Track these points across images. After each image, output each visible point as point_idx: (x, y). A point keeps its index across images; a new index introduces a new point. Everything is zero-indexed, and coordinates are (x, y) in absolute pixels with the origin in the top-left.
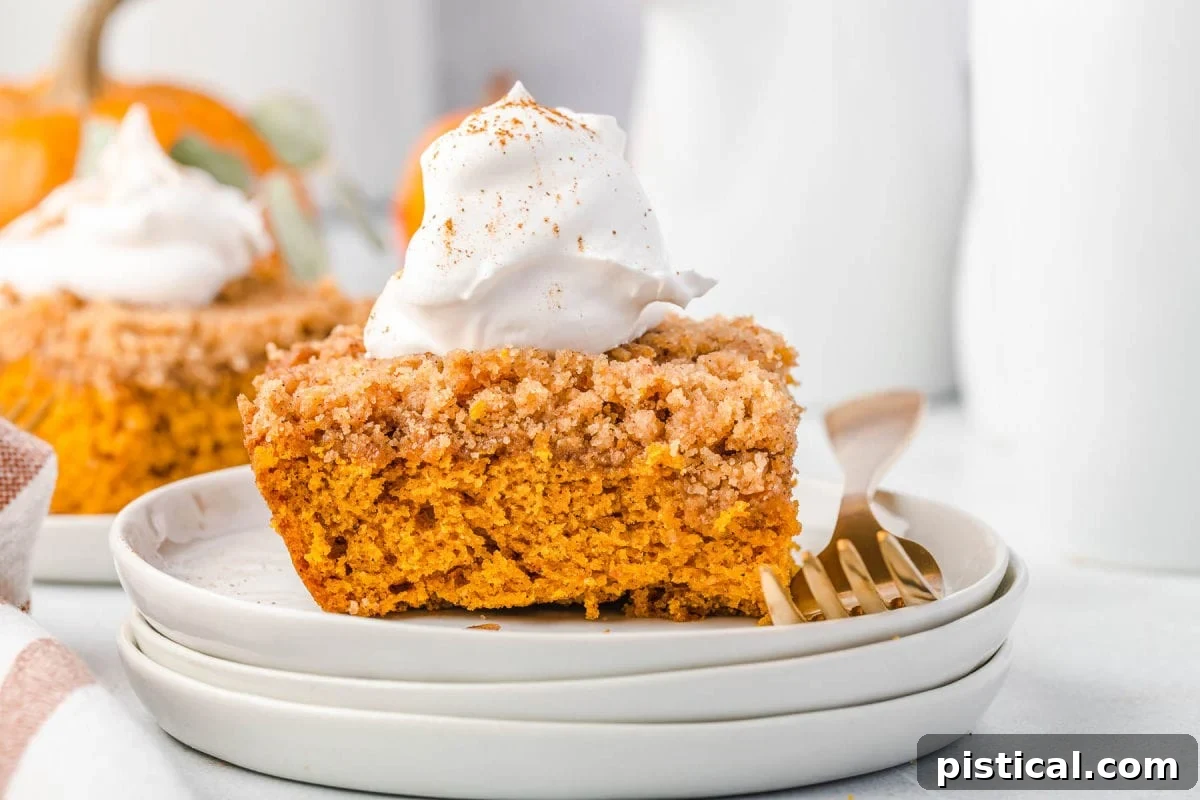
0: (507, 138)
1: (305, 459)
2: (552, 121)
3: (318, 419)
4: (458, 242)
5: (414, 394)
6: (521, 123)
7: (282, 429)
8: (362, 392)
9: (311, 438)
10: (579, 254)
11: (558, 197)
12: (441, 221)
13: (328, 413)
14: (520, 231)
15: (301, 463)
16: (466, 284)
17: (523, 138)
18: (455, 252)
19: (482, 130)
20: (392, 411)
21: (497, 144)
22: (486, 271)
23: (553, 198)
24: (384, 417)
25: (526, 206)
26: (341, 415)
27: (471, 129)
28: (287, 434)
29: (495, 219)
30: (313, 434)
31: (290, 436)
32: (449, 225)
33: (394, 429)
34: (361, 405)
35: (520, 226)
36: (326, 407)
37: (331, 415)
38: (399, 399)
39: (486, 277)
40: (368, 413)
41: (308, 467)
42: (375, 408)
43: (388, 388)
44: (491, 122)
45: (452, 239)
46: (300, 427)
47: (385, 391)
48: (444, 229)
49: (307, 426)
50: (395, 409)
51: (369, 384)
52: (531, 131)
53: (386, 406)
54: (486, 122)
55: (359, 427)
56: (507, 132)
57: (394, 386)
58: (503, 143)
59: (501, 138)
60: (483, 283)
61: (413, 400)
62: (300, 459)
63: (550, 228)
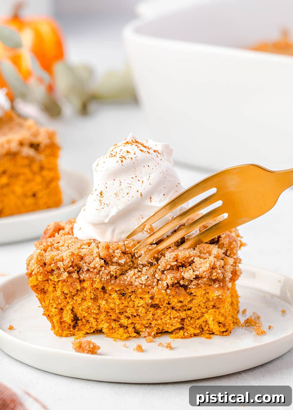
0: (124, 159)
1: (48, 280)
2: (142, 151)
3: (52, 265)
4: (104, 200)
5: (87, 257)
6: (130, 153)
7: (38, 270)
8: (68, 256)
9: (50, 272)
10: (150, 204)
11: (143, 182)
12: (98, 192)
13: (56, 263)
14: (128, 196)
15: (46, 282)
16: (107, 216)
17: (130, 159)
18: (103, 204)
19: (115, 156)
20: (79, 263)
21: (120, 162)
22: (114, 212)
23: (141, 182)
24: (76, 265)
25: (130, 186)
26: (60, 264)
27: (111, 155)
28: (40, 272)
29: (118, 191)
30: (51, 271)
31: (41, 272)
32: (101, 193)
33: (80, 269)
34: (67, 261)
35: (128, 194)
36: (55, 261)
37: (57, 264)
38: (82, 258)
39: (114, 214)
40: (70, 264)
41: (49, 283)
42: (73, 262)
43: (78, 255)
44: (118, 153)
45: (102, 199)
46: (45, 269)
47: (76, 256)
48: (99, 195)
49: (48, 268)
50: (80, 262)
51: (70, 254)
52: (133, 156)
53: (76, 261)
54: (116, 152)
55: (67, 269)
56: (124, 157)
57: (80, 254)
58: (122, 161)
59: (121, 159)
60: (113, 216)
61: (87, 259)
62: (46, 280)
63: (139, 194)
